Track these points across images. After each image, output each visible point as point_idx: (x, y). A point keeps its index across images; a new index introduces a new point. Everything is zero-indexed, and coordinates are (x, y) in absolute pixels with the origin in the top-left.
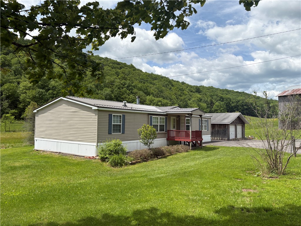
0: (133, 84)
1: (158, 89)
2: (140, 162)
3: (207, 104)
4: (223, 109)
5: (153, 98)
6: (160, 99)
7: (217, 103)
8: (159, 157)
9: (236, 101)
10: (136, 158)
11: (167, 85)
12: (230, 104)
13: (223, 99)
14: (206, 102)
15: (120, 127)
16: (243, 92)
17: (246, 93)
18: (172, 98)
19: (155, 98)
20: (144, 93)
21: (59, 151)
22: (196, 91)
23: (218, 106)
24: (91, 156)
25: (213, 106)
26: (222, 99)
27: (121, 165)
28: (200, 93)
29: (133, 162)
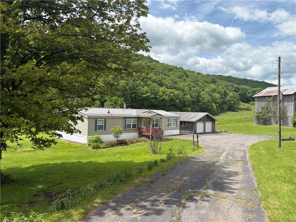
0: (148, 77)
1: (173, 81)
2: (109, 147)
3: (220, 95)
4: (237, 100)
5: (166, 89)
6: (173, 90)
7: (231, 94)
8: (122, 145)
9: (253, 92)
10: (107, 145)
11: (181, 76)
12: (246, 94)
13: (239, 89)
14: (219, 93)
15: (103, 127)
16: (264, 82)
17: (266, 82)
18: (184, 89)
19: (168, 90)
20: (158, 84)
21: (68, 140)
22: (212, 82)
23: (231, 97)
24: (85, 143)
25: (227, 96)
26: (237, 90)
27: (97, 148)
28: (216, 84)
29: (104, 147)
